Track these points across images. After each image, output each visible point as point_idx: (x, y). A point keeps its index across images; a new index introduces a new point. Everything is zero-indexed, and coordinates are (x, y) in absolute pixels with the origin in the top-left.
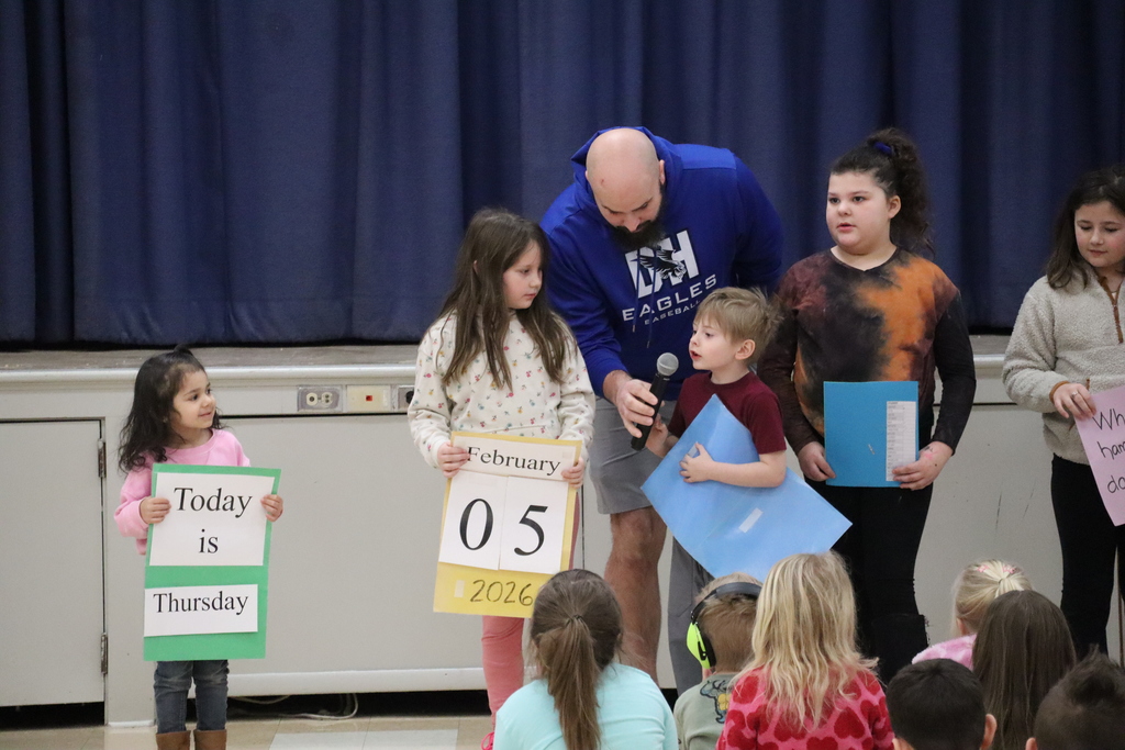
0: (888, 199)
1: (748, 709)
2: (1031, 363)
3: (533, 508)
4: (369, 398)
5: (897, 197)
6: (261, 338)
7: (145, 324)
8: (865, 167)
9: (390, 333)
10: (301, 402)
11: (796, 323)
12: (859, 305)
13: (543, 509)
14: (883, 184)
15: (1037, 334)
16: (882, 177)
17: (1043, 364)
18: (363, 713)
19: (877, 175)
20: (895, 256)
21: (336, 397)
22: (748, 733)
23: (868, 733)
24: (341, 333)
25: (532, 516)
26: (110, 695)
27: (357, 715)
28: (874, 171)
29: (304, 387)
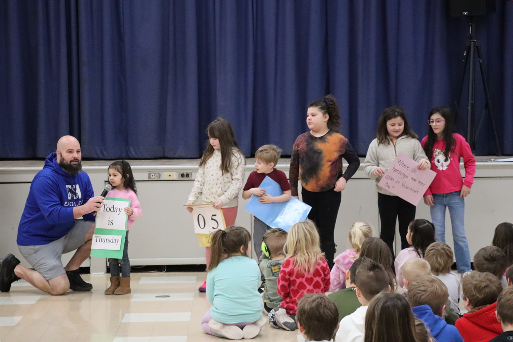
0: (324, 116)
1: (287, 270)
2: (371, 164)
3: (213, 215)
4: (170, 176)
5: (327, 115)
6: (137, 157)
7: (102, 153)
8: (317, 105)
9: (176, 156)
10: (149, 177)
11: (298, 154)
12: (315, 148)
13: (215, 215)
14: (322, 111)
15: (372, 155)
16: (322, 108)
17: (375, 164)
18: (167, 271)
19: (320, 108)
20: (328, 133)
21: (160, 175)
22: (287, 277)
23: (323, 276)
24: (161, 155)
25: (214, 217)
26: (91, 265)
27: (166, 272)
28: (319, 106)
29: (150, 172)
